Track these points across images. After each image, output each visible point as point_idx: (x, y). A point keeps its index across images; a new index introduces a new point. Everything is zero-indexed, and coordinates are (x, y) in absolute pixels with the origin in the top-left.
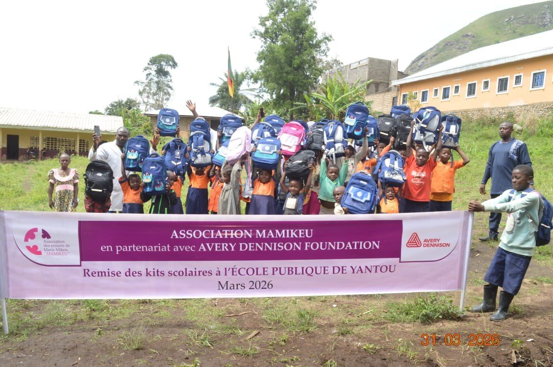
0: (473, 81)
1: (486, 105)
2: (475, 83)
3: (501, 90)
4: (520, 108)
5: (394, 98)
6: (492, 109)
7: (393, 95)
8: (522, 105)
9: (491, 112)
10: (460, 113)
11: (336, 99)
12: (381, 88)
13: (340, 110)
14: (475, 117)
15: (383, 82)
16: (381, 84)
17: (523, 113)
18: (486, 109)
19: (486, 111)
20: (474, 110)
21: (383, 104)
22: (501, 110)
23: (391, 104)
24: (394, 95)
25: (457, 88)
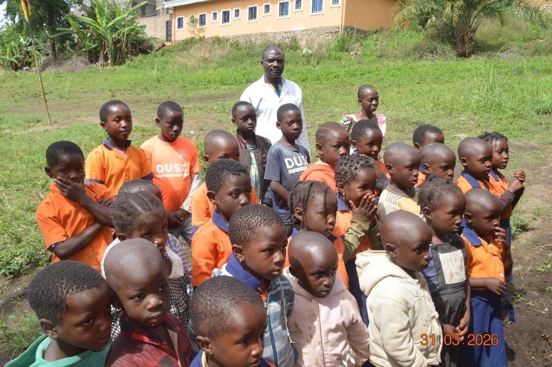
0: (253, 5)
1: (269, 30)
2: (256, 7)
3: (282, 14)
4: (302, 33)
5: (167, 22)
6: (275, 33)
7: (166, 18)
8: (304, 29)
9: (274, 36)
10: (243, 38)
11: (107, 23)
12: (147, 11)
13: (114, 36)
14: (258, 42)
15: (149, 5)
16: (148, 6)
17: (305, 37)
18: (269, 33)
19: (269, 35)
20: (256, 34)
21: (156, 29)
22: (284, 35)
23: (165, 29)
24: (168, 18)
25: (237, 11)
